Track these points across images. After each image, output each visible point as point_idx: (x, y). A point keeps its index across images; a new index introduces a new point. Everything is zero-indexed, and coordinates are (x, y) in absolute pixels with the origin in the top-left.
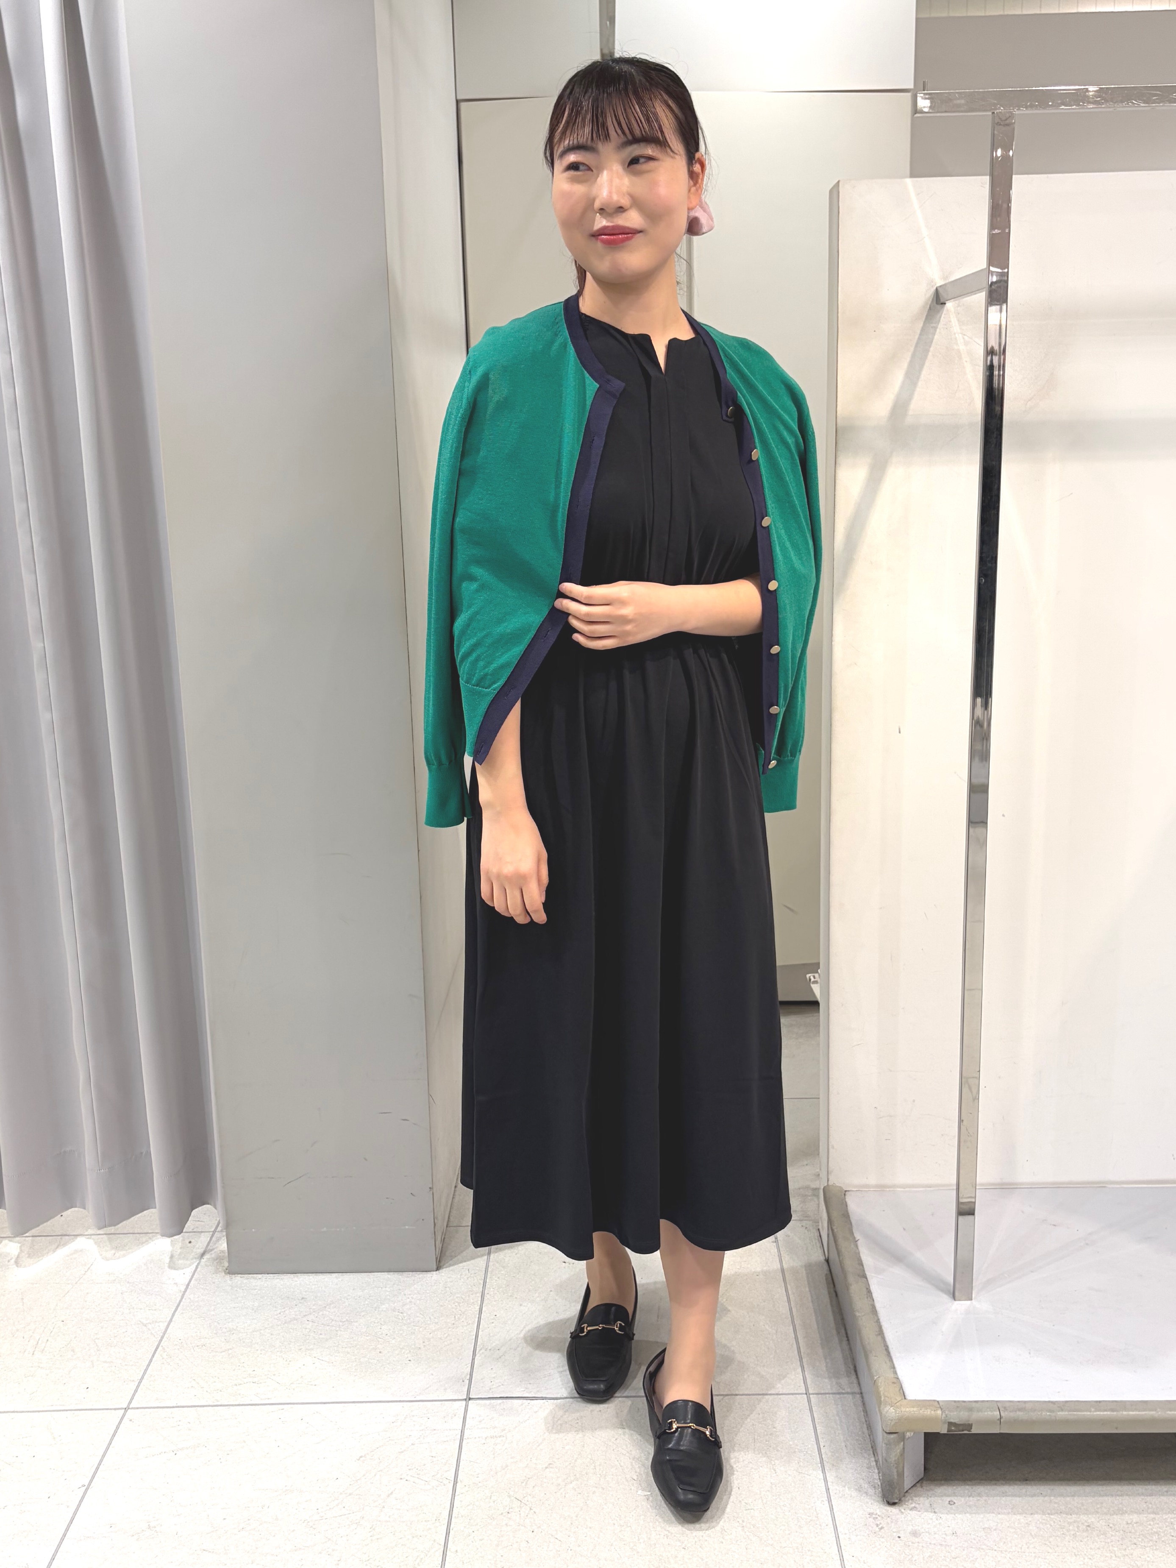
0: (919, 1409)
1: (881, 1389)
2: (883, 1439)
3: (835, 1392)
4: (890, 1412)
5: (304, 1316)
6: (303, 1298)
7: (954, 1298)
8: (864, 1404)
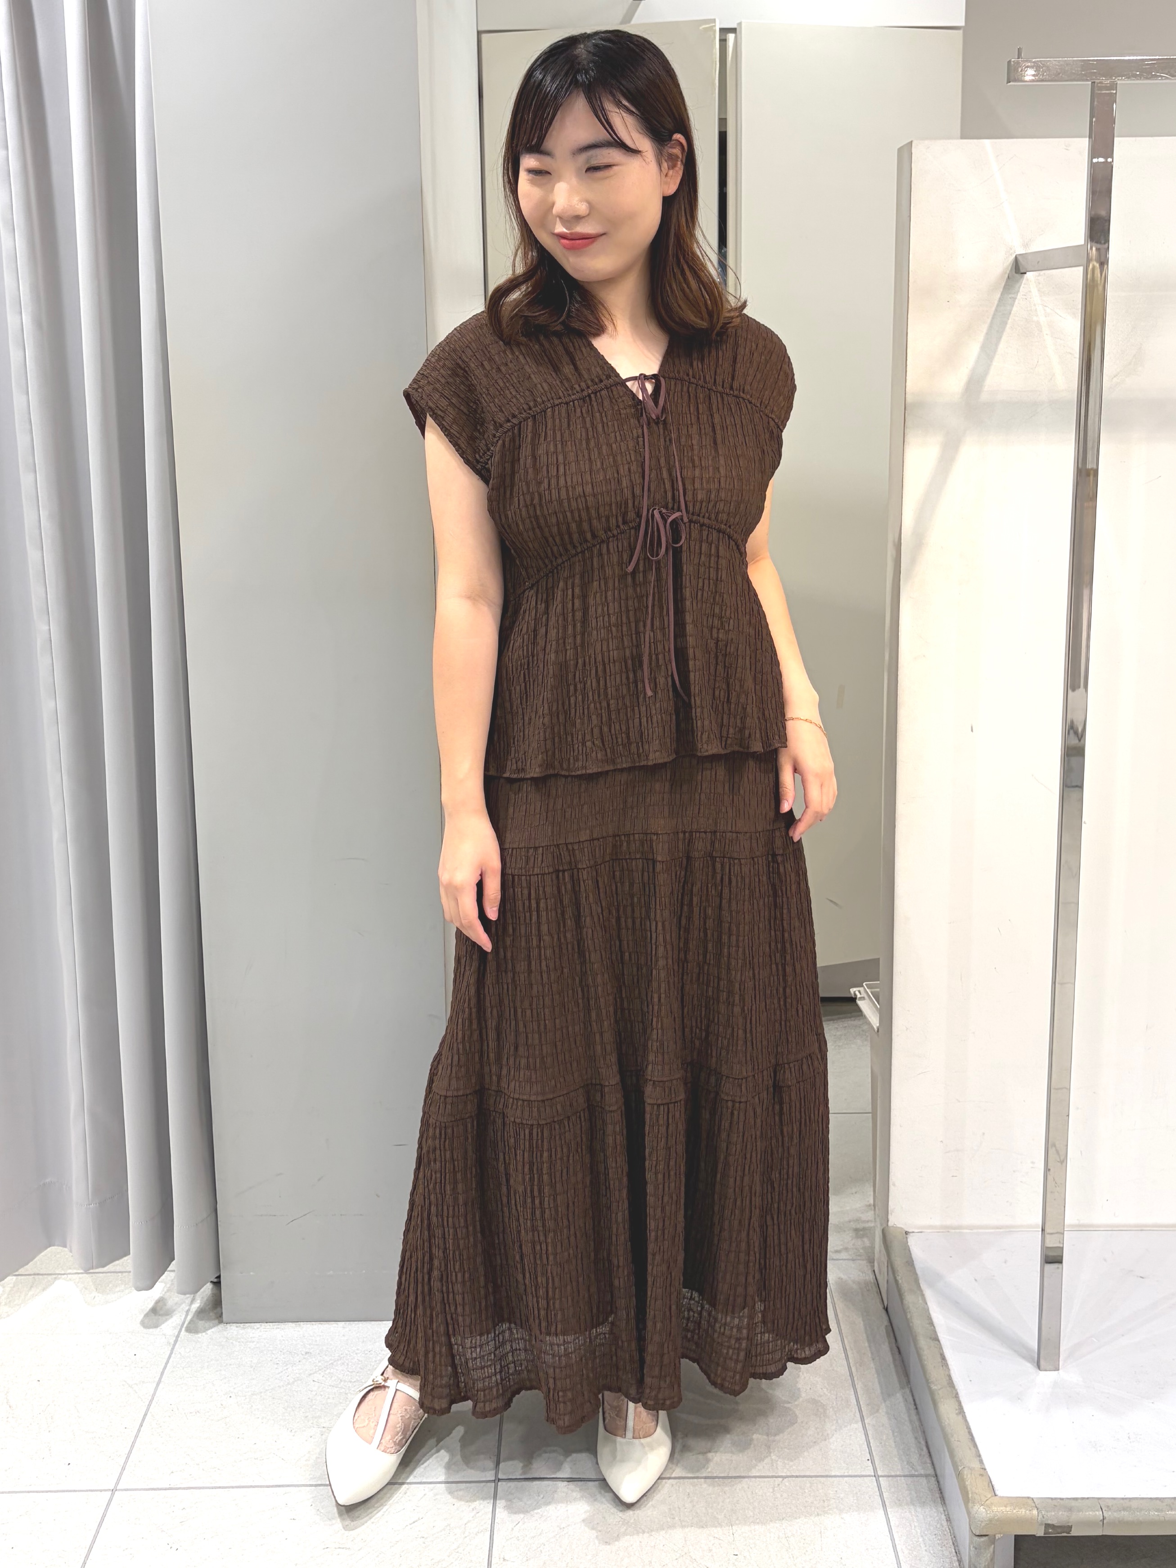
0: (1012, 1508)
1: (967, 1483)
2: (971, 1542)
3: (907, 1473)
4: (981, 1512)
5: (310, 1375)
6: (306, 1353)
7: (1039, 1367)
8: (940, 1489)
